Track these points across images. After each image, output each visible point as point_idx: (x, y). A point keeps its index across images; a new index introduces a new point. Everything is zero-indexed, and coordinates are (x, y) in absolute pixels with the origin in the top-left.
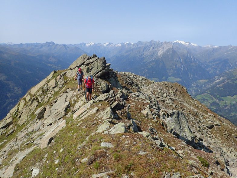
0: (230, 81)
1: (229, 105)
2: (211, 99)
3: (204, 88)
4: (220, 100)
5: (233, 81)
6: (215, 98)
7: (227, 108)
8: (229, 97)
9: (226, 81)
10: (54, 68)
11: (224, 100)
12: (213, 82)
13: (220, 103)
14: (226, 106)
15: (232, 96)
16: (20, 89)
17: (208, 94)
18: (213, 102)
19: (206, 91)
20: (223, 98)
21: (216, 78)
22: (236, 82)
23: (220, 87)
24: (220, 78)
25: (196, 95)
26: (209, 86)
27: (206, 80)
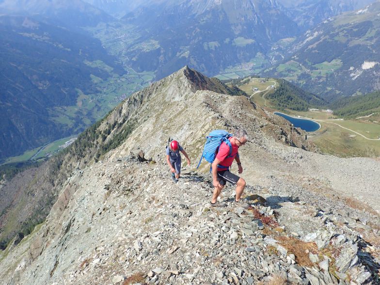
0: (327, 37)
1: (325, 76)
2: (299, 69)
3: (290, 52)
4: (312, 69)
5: (332, 36)
6: (305, 66)
7: (321, 81)
8: (325, 63)
9: (323, 38)
10: (36, 39)
11: (317, 69)
12: (303, 40)
13: (312, 74)
14: (320, 78)
15: (330, 62)
17: (295, 62)
18: (302, 74)
19: (293, 57)
20: (316, 66)
21: (307, 34)
22: (336, 38)
23: (312, 48)
24: (314, 32)
25: (277, 65)
26: (297, 48)
27: (293, 39)
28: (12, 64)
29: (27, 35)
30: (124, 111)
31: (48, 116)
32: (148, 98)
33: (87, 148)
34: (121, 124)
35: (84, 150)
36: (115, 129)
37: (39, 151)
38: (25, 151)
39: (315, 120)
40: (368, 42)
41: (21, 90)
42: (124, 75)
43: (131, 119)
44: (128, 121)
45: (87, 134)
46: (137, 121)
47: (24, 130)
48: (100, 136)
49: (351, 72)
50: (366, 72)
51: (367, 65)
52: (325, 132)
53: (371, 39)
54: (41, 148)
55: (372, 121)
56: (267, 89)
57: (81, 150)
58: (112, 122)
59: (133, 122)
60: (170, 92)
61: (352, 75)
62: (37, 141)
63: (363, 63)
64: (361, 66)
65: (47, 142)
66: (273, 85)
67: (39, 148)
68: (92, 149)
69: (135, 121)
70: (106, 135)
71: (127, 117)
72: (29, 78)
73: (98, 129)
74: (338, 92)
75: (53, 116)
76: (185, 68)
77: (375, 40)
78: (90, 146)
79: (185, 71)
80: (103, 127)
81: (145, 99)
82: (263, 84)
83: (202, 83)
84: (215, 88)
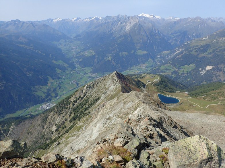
0: (187, 52)
1: (186, 73)
2: (172, 69)
3: (167, 59)
4: (179, 69)
5: (189, 52)
6: (175, 67)
7: (184, 75)
8: (186, 66)
9: (184, 52)
10: (26, 48)
11: (182, 69)
12: (174, 53)
13: (179, 72)
14: (183, 74)
15: (189, 65)
17: (170, 65)
18: (174, 71)
19: (169, 62)
20: (181, 67)
21: (176, 49)
22: (192, 53)
23: (179, 57)
24: (180, 49)
25: (160, 66)
26: (171, 57)
27: (168, 52)
28: (13, 62)
29: (21, 45)
30: (84, 91)
31: (31, 91)
32: (97, 85)
33: (64, 110)
34: (83, 98)
35: (62, 110)
36: (79, 100)
37: (25, 111)
38: (17, 111)
39: (177, 98)
40: (209, 55)
41: (17, 76)
42: (74, 69)
43: (88, 96)
44: (86, 96)
45: (63, 102)
46: (91, 97)
47: (17, 99)
48: (71, 103)
49: (200, 71)
50: (208, 71)
51: (209, 68)
52: (181, 104)
53: (210, 53)
54: (26, 109)
55: (205, 99)
56: (154, 81)
57: (60, 110)
58: (78, 96)
59: (89, 97)
60: (108, 83)
61: (201, 72)
62: (24, 105)
63: (206, 66)
64: (205, 68)
65: (30, 106)
66: (157, 79)
67: (25, 109)
68: (67, 110)
69: (90, 97)
70: (75, 103)
71: (86, 94)
72: (22, 70)
73: (70, 100)
74: (193, 82)
75: (34, 91)
76: (115, 72)
77: (212, 54)
78: (66, 108)
79: (116, 74)
80: (73, 99)
81: (95, 86)
82: (152, 79)
83: (123, 79)
84: (129, 81)
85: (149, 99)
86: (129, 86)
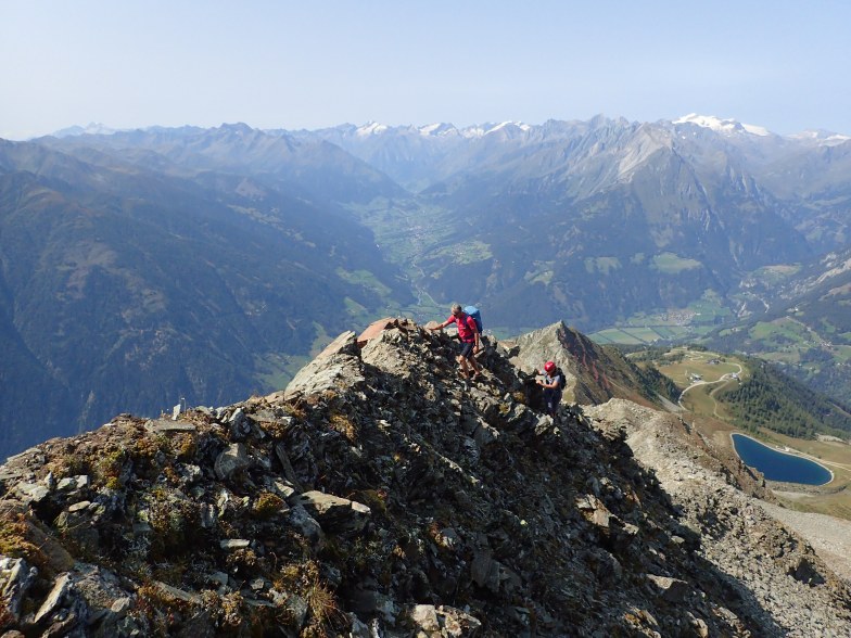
2: (806, 339)
3: (783, 297)
4: (837, 341)
6: (821, 334)
10: (257, 219)
12: (819, 274)
13: (837, 354)
16: (160, 296)
17: (796, 322)
18: (811, 350)
19: (790, 310)
20: (848, 335)
21: (829, 261)
23: (839, 294)
24: (846, 259)
25: (752, 324)
26: (802, 289)
27: (793, 268)
28: (209, 263)
29: (242, 210)
31: (253, 369)
39: (822, 463)
41: (214, 313)
47: (204, 392)
52: (841, 489)
56: (721, 379)
66: (735, 372)
72: (233, 291)
75: (261, 372)
76: (558, 325)
79: (558, 332)
82: (712, 368)
83: (587, 356)
84: (613, 369)
85: (688, 441)
86: (608, 387)
